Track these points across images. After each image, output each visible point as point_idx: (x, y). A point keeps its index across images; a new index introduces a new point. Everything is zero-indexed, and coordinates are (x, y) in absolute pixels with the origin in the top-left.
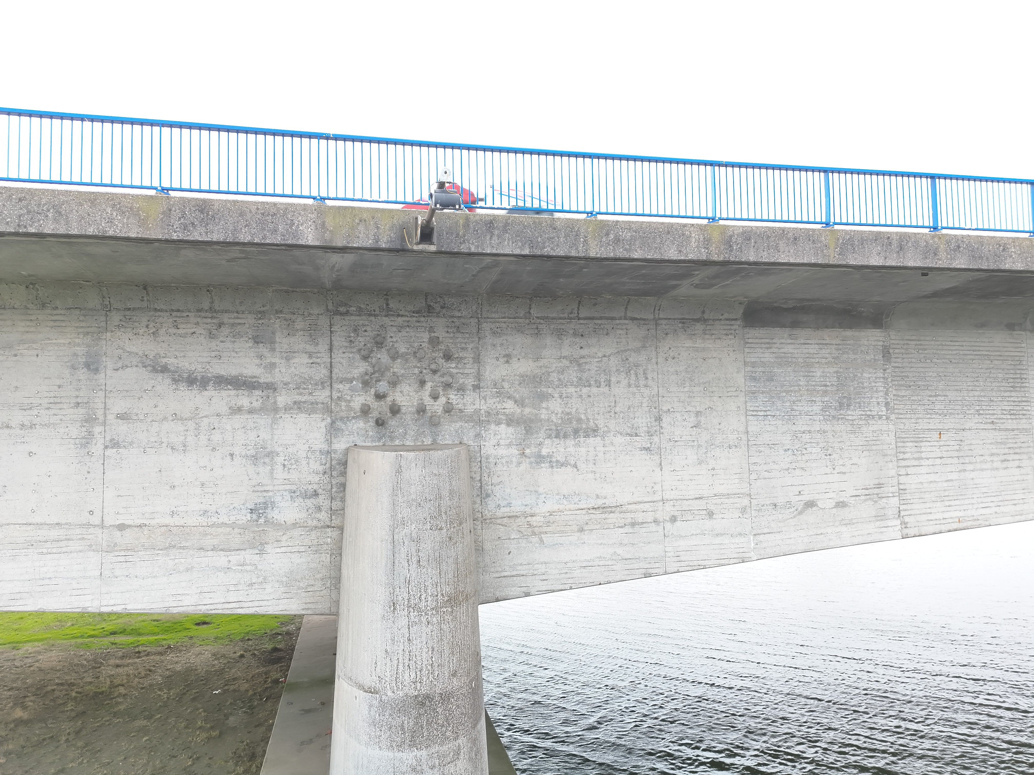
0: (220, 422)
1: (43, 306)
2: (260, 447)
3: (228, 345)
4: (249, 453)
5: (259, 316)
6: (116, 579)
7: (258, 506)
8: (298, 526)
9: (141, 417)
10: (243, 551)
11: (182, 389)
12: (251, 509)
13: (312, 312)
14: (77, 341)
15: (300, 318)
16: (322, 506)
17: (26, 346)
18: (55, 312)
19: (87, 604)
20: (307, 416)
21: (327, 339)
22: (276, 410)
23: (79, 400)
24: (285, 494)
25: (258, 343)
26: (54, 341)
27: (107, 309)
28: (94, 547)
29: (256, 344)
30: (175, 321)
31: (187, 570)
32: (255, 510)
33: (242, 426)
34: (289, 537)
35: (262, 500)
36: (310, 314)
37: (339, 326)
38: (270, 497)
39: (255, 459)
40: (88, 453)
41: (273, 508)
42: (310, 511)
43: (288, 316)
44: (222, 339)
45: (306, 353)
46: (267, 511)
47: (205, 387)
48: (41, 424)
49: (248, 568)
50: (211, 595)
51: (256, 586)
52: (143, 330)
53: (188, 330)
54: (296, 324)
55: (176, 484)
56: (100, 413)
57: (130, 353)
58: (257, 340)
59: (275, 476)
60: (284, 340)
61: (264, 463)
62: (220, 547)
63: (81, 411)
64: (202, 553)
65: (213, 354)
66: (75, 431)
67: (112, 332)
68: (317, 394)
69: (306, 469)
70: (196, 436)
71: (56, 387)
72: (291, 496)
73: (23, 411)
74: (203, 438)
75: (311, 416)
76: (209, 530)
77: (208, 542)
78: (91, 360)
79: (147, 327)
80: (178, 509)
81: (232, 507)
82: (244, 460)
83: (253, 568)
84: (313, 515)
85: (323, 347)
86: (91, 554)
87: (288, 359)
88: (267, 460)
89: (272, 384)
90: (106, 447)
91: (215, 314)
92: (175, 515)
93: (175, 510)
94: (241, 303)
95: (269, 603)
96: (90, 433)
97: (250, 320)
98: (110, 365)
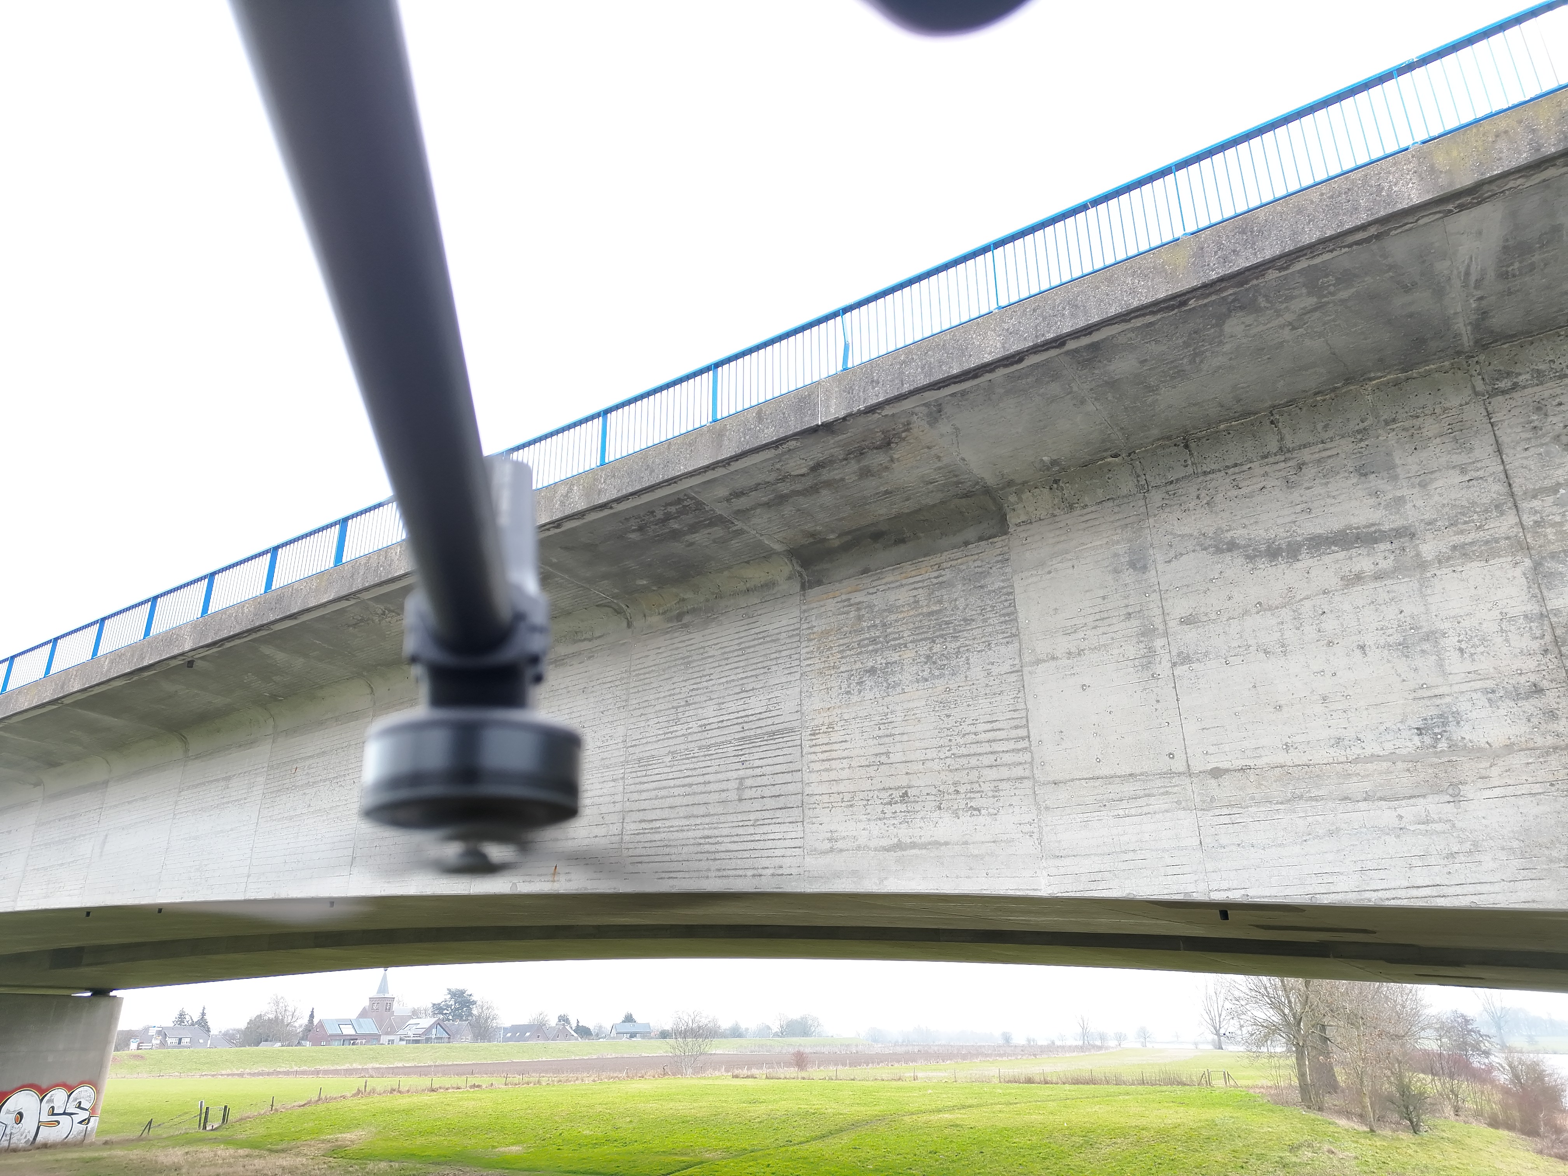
0: (1330, 603)
1: (1071, 507)
2: (1408, 628)
3: (1319, 490)
4: (1391, 640)
5: (1359, 437)
6: (1223, 850)
7: (1430, 722)
8: (1516, 748)
9: (1213, 616)
10: (1421, 800)
11: (1263, 566)
12: (1418, 729)
13: (1448, 405)
14: (1115, 538)
15: (1430, 420)
16: (1558, 709)
17: (1059, 558)
18: (1085, 511)
19: (1190, 888)
20: (1483, 563)
21: (1487, 436)
22: (1422, 565)
23: (1130, 610)
24: (1475, 696)
25: (1365, 475)
26: (1090, 545)
27: (1145, 489)
28: (1184, 804)
29: (1363, 478)
30: (1234, 480)
31: (1331, 833)
32: (1427, 728)
33: (1369, 601)
34: (1503, 769)
35: (1434, 712)
36: (1445, 410)
37: (1505, 412)
38: (1448, 705)
39: (1404, 647)
40: (1153, 676)
41: (1458, 723)
42: (1535, 720)
43: (1407, 424)
44: (1306, 485)
45: (1454, 467)
46: (1448, 729)
47: (1296, 556)
48: (1090, 649)
49: (1439, 827)
50: (1382, 874)
51: (1462, 858)
52: (1193, 503)
53: (1255, 487)
54: (1423, 430)
55: (1282, 703)
56: (1158, 621)
57: (1182, 536)
58: (1363, 472)
59: (1448, 669)
60: (1410, 460)
61: (1423, 651)
62: (1378, 795)
63: (1134, 622)
64: (1350, 806)
65: (1298, 508)
66: (1131, 650)
67: (1155, 516)
68: (1492, 526)
69: (1505, 650)
70: (1298, 629)
71: (1100, 600)
72: (1489, 700)
73: (1068, 636)
74: (1310, 630)
75: (1491, 562)
76: (1352, 768)
77: (1355, 787)
78: (1135, 557)
79: (1198, 497)
80: (1294, 739)
81: (1382, 728)
82: (1386, 652)
83: (1448, 826)
84: (1543, 727)
85: (1483, 449)
86: (1182, 814)
87: (1423, 485)
88: (1426, 646)
89: (1406, 528)
90: (1174, 665)
91: (1288, 455)
92: (1292, 749)
93: (1289, 740)
94: (1326, 427)
95: (1496, 888)
96: (1151, 650)
97: (1346, 446)
98: (1160, 557)
